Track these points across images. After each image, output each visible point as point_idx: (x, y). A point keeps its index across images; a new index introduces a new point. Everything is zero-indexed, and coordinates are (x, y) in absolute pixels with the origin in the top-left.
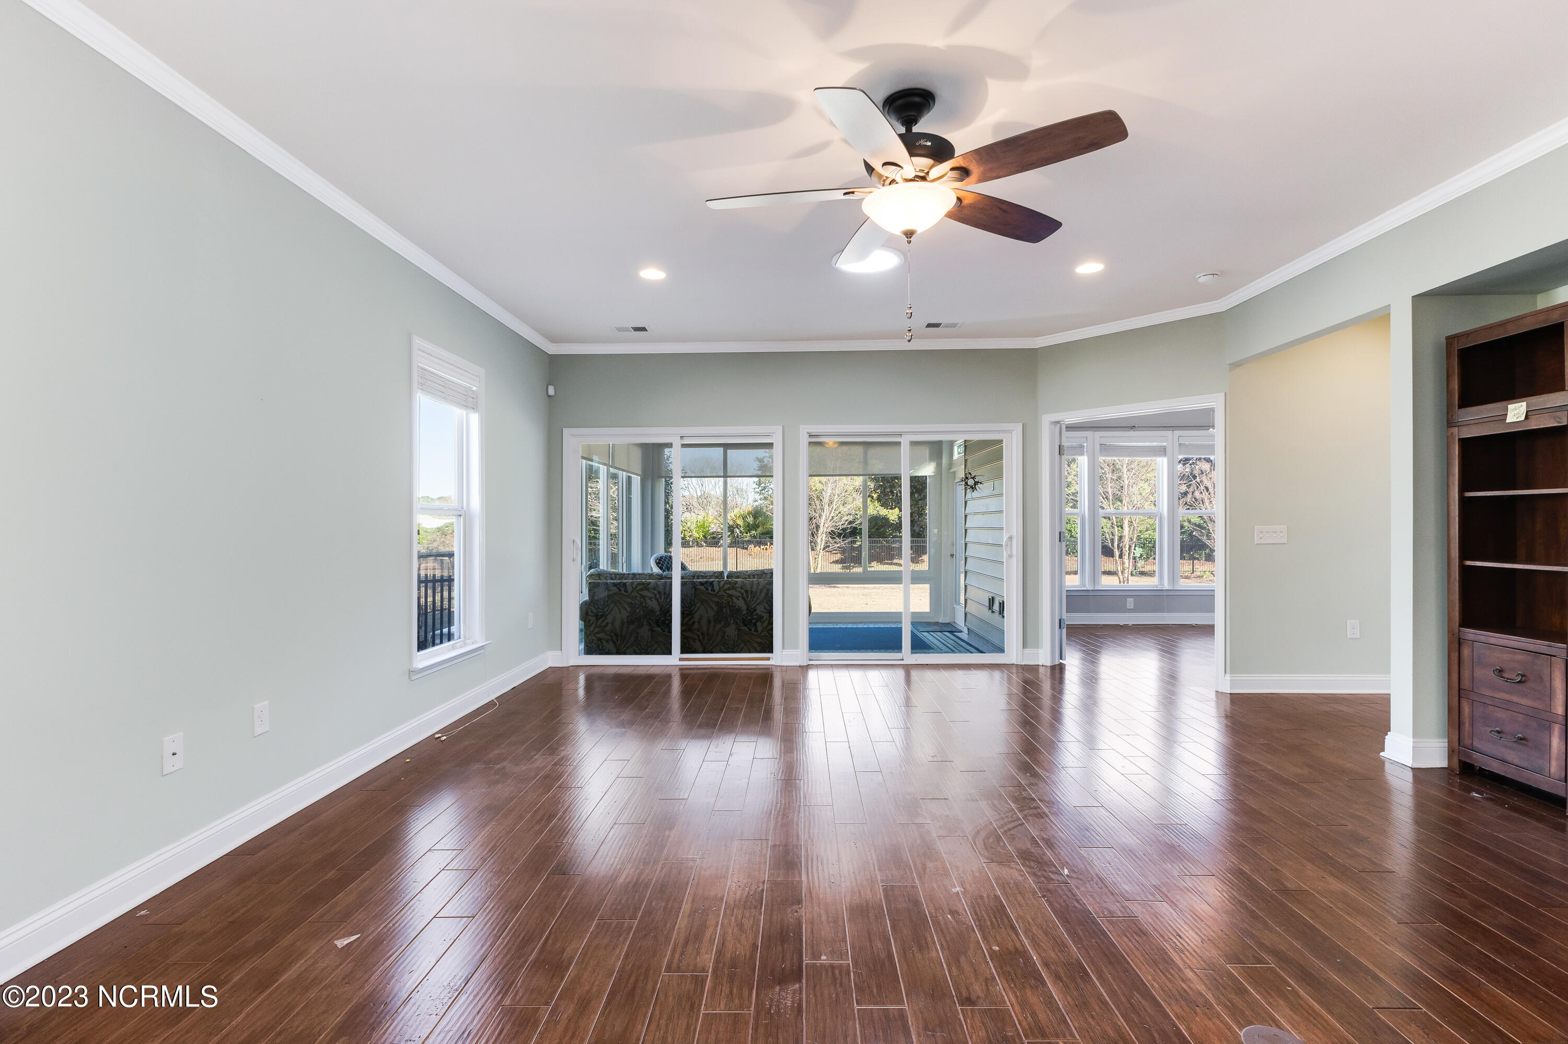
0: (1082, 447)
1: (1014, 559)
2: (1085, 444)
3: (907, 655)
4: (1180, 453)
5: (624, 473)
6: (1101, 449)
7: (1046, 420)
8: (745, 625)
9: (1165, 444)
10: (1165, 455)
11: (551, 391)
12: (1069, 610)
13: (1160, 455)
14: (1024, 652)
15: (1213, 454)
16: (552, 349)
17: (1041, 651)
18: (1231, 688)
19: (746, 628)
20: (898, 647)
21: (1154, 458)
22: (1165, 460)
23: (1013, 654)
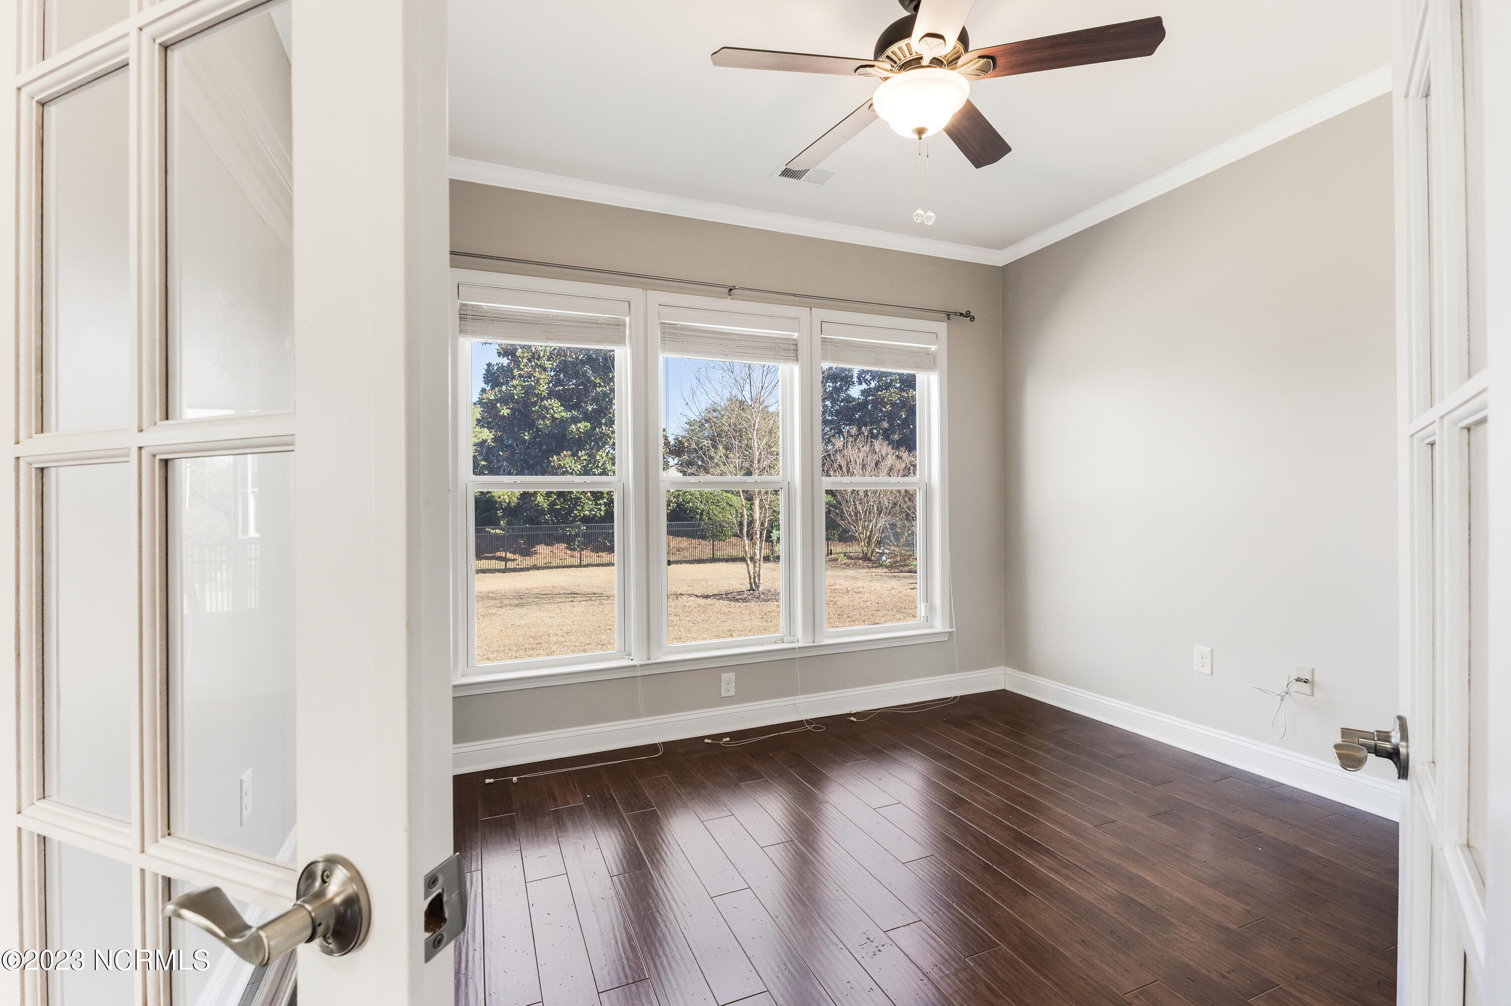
0: (620, 325)
2: (627, 320)
4: (824, 358)
6: (663, 333)
9: (795, 335)
10: (797, 359)
13: (787, 359)
21: (772, 364)
22: (796, 368)
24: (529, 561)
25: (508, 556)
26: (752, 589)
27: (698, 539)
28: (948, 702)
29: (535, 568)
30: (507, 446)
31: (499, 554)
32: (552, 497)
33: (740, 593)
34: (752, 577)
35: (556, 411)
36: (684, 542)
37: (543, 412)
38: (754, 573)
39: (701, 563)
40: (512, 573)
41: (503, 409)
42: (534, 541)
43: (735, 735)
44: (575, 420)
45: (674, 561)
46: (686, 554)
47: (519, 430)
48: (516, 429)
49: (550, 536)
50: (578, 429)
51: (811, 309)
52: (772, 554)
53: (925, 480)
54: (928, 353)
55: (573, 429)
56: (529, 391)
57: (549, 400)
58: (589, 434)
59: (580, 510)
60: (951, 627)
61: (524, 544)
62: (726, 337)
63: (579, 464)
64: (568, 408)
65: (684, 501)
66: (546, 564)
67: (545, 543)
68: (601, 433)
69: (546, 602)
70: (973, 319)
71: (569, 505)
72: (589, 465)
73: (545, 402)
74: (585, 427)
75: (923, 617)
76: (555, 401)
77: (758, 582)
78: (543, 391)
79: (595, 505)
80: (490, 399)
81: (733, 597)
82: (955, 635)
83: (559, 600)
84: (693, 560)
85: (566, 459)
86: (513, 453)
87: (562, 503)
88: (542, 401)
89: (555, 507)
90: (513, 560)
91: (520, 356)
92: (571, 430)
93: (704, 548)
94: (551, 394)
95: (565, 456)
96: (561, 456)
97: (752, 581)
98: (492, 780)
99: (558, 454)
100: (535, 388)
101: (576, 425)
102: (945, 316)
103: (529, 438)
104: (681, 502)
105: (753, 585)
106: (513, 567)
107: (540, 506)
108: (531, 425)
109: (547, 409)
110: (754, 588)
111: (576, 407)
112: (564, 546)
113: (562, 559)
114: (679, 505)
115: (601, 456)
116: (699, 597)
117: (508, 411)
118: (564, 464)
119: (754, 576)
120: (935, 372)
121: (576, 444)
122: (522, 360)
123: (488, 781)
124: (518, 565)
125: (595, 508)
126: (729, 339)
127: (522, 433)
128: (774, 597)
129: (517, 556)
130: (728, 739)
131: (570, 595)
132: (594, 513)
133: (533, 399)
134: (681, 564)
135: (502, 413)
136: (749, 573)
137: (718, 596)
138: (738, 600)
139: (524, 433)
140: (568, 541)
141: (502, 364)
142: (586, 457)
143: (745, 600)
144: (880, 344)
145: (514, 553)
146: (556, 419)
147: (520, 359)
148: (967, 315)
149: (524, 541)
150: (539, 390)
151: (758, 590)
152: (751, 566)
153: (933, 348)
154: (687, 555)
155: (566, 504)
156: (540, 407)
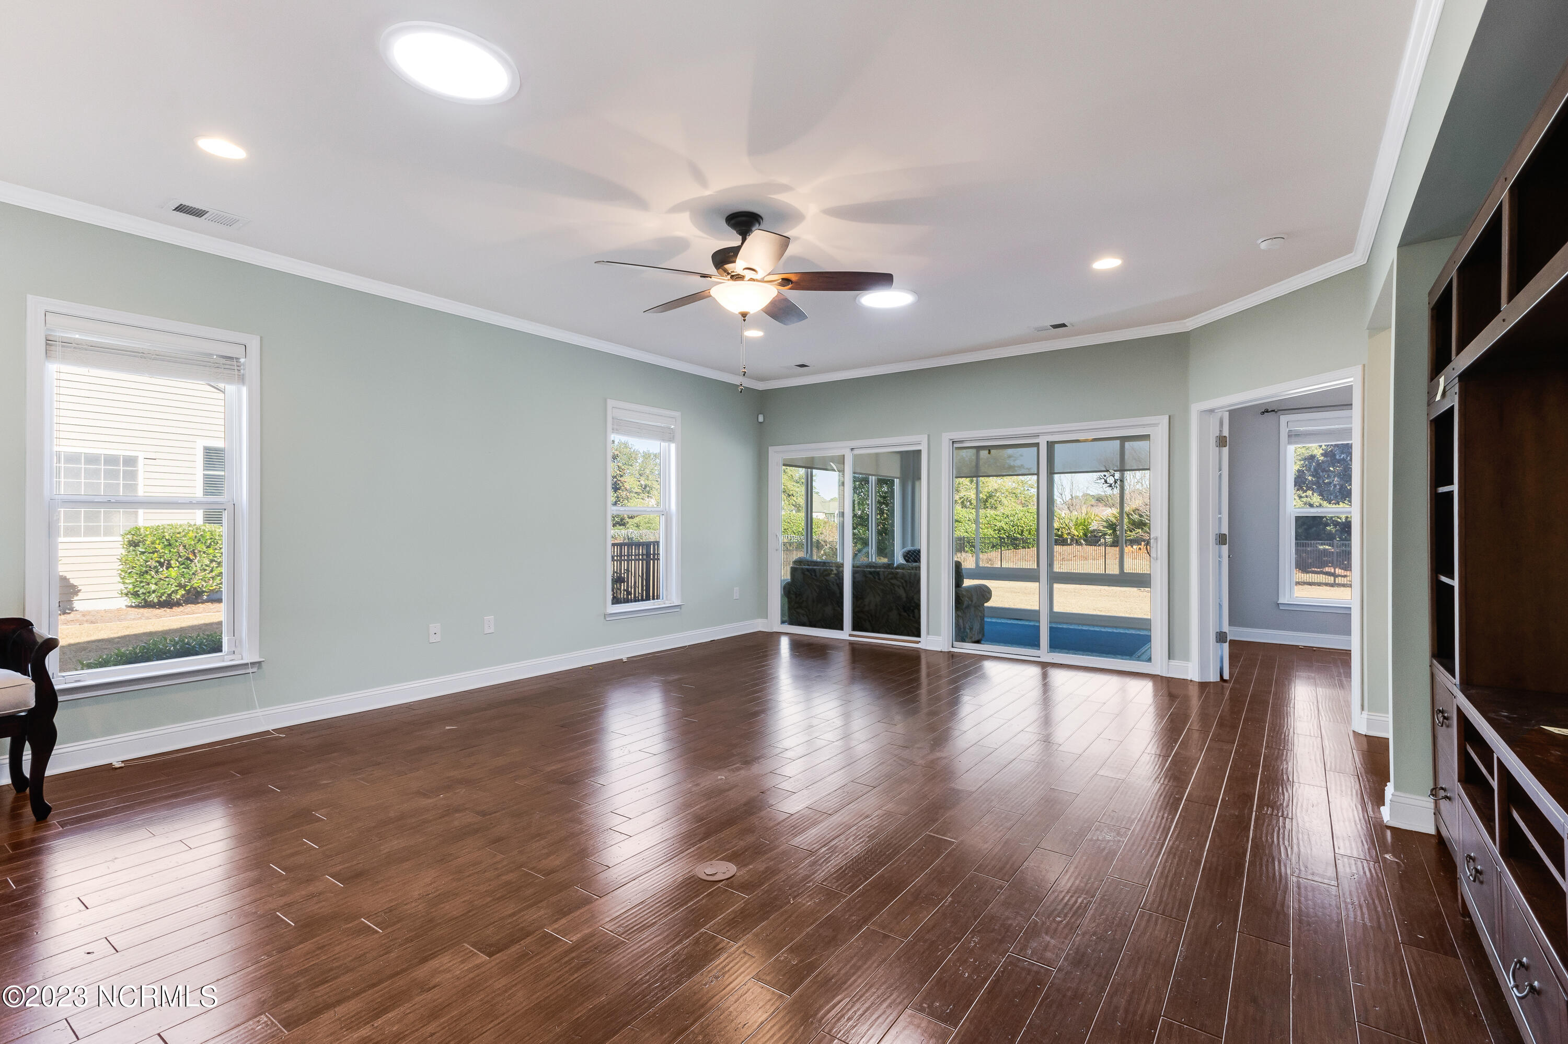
1: (1159, 561)
3: (1044, 653)
5: (874, 477)
7: (1196, 408)
8: (905, 611)
11: (761, 419)
12: (1231, 623)
14: (1170, 663)
15: (1351, 440)
16: (761, 386)
17: (1190, 665)
18: (1368, 727)
19: (905, 614)
20: (1035, 644)
23: (1160, 665)
30: (1339, 461)
31: (1327, 569)
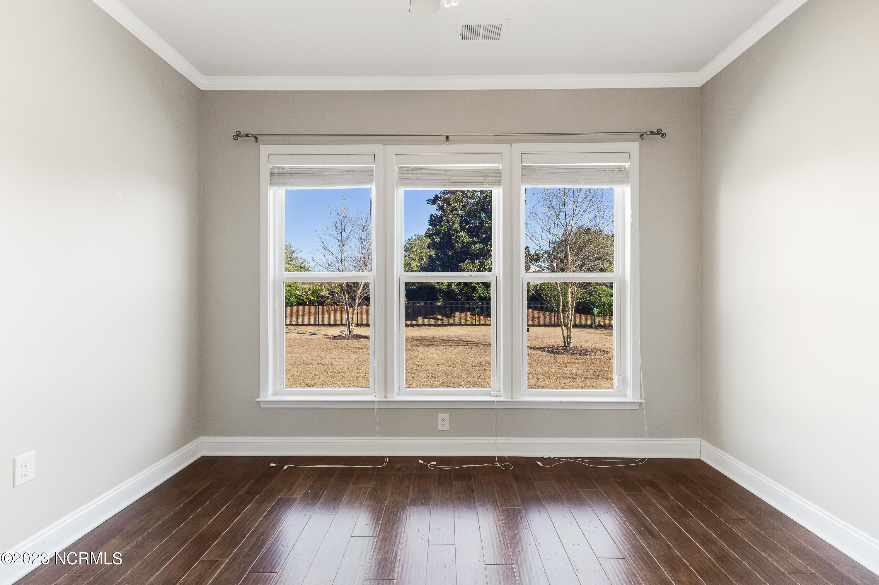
0: (370, 171)
2: (374, 167)
6: (400, 174)
9: (500, 166)
24: (450, 321)
25: (437, 317)
26: (565, 346)
27: (549, 312)
28: (637, 462)
29: (452, 325)
31: (434, 316)
32: (460, 286)
33: (557, 348)
34: (566, 338)
35: (464, 238)
36: (539, 314)
37: (457, 239)
38: (567, 336)
39: (547, 327)
40: (439, 327)
41: (436, 239)
42: (454, 310)
43: (442, 461)
44: (474, 243)
45: (530, 325)
46: (540, 320)
47: (446, 250)
48: (445, 249)
49: (462, 307)
50: (475, 248)
51: (512, 145)
52: (594, 323)
53: (620, 275)
54: (621, 170)
55: (473, 248)
56: (449, 228)
57: (460, 233)
58: (482, 250)
59: (476, 294)
60: (641, 398)
61: (449, 311)
62: (445, 172)
63: (475, 268)
64: (471, 236)
65: (540, 289)
66: (458, 322)
67: (460, 311)
68: (488, 249)
69: (443, 345)
70: (664, 135)
71: (470, 291)
72: (481, 268)
73: (459, 234)
74: (480, 246)
75: (617, 387)
76: (463, 233)
77: (569, 341)
78: (457, 228)
79: (486, 291)
80: (430, 234)
81: (551, 350)
82: (644, 405)
83: (450, 344)
84: (542, 325)
85: (468, 264)
86: (443, 262)
87: (466, 290)
88: (457, 233)
89: (463, 291)
90: (442, 320)
91: (445, 209)
92: (472, 249)
93: (549, 318)
94: (462, 229)
95: (467, 263)
96: (465, 263)
97: (566, 341)
98: (274, 465)
99: (463, 262)
100: (452, 226)
101: (474, 246)
102: (639, 136)
103: (451, 254)
104: (539, 290)
105: (566, 343)
106: (441, 324)
107: (454, 291)
108: (452, 247)
109: (459, 238)
110: (567, 345)
111: (475, 236)
112: (469, 313)
113: (467, 320)
114: (537, 292)
115: (488, 263)
116: (532, 348)
117: (439, 239)
118: (467, 268)
119: (567, 338)
120: (628, 185)
121: (473, 256)
122: (446, 211)
123: (272, 465)
124: (444, 322)
125: (486, 292)
126: (449, 174)
127: (447, 251)
128: (578, 353)
129: (444, 318)
130: (435, 463)
131: (458, 342)
132: (486, 295)
133: (452, 232)
134: (534, 327)
135: (435, 241)
136: (564, 336)
137: (542, 349)
138: (554, 352)
139: (448, 251)
140: (471, 310)
141: (437, 214)
142: (479, 264)
143: (558, 353)
144: (574, 166)
145: (443, 316)
146: (464, 242)
147: (445, 211)
148: (659, 132)
149: (449, 310)
150: (455, 227)
151: (569, 346)
152: (565, 329)
153: (627, 165)
154: (540, 322)
155: (468, 290)
156: (456, 237)
